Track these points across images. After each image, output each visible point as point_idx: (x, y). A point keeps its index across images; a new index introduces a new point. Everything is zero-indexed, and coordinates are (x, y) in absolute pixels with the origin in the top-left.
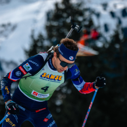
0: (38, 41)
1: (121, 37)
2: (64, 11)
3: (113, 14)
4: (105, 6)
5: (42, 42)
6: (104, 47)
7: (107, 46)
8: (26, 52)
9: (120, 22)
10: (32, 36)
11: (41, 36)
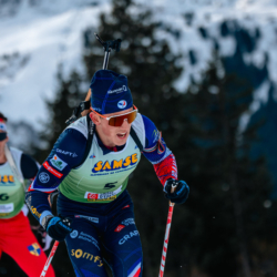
0: (70, 83)
1: (221, 73)
2: (116, 28)
3: (203, 32)
4: (189, 17)
5: (77, 87)
6: (189, 92)
7: (196, 90)
8: (49, 105)
9: (217, 47)
10: (59, 76)
11: (75, 75)
